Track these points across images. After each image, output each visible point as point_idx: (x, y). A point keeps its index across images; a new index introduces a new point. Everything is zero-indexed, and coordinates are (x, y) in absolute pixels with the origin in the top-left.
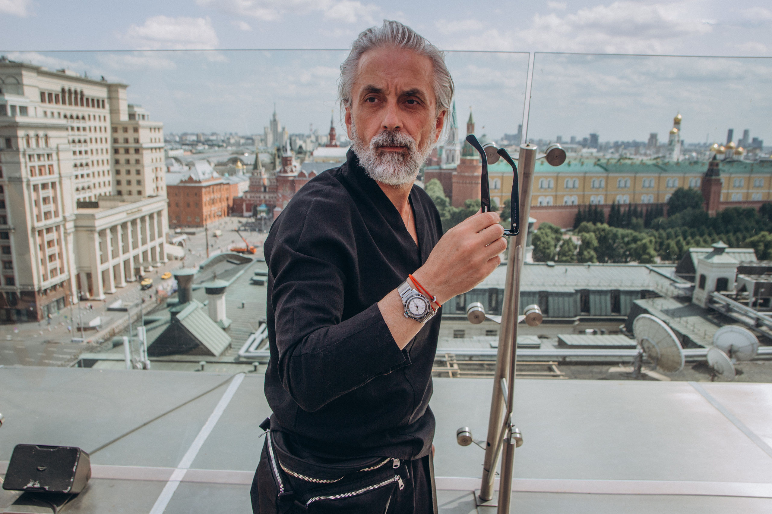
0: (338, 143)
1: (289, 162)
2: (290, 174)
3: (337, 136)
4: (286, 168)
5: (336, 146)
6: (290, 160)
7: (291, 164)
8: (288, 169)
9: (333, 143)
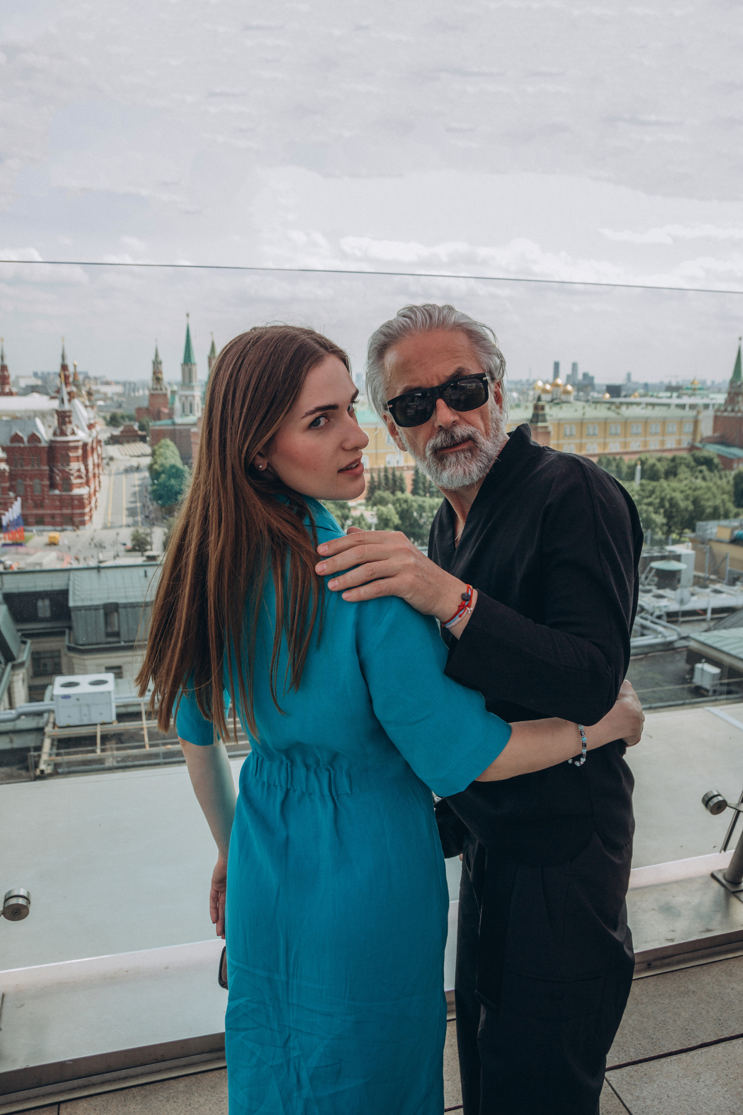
0: (14, 390)
3: (12, 379)
5: (11, 394)
9: (7, 390)
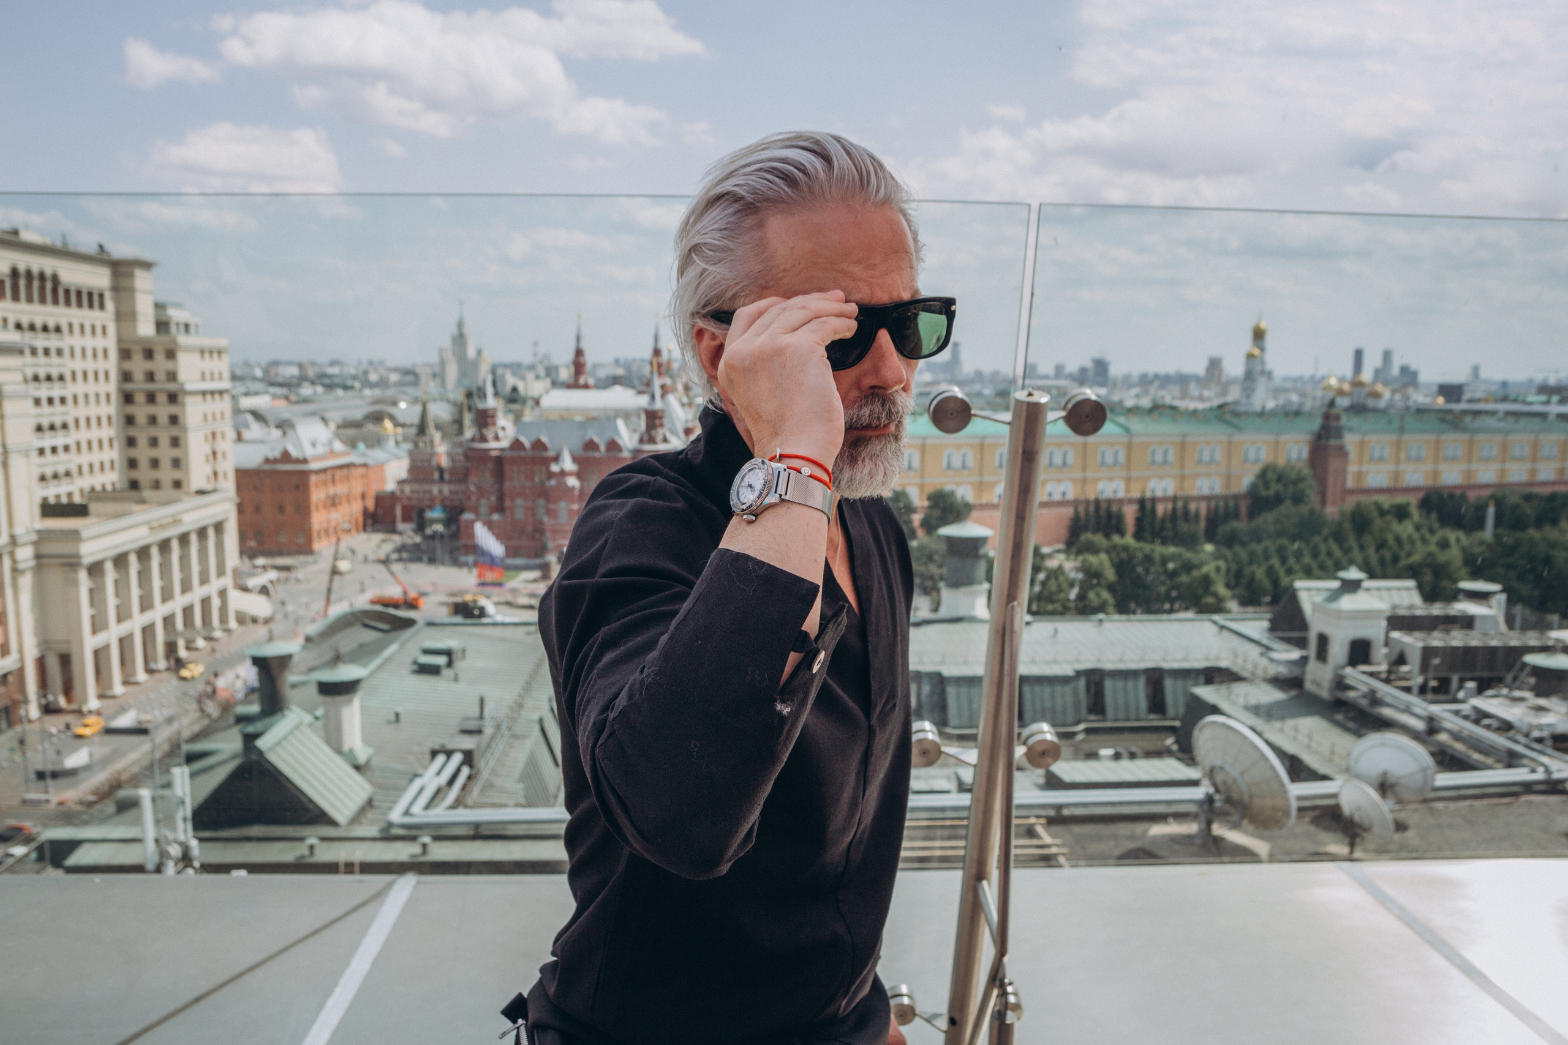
1: (489, 420)
2: (492, 445)
4: (486, 432)
6: (493, 417)
7: (494, 424)
8: (489, 433)
